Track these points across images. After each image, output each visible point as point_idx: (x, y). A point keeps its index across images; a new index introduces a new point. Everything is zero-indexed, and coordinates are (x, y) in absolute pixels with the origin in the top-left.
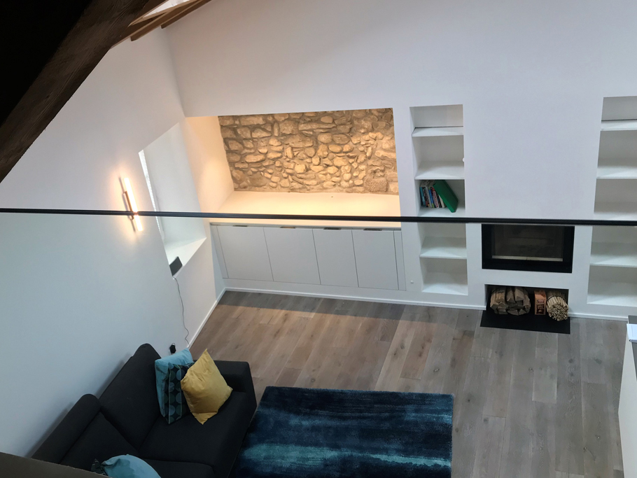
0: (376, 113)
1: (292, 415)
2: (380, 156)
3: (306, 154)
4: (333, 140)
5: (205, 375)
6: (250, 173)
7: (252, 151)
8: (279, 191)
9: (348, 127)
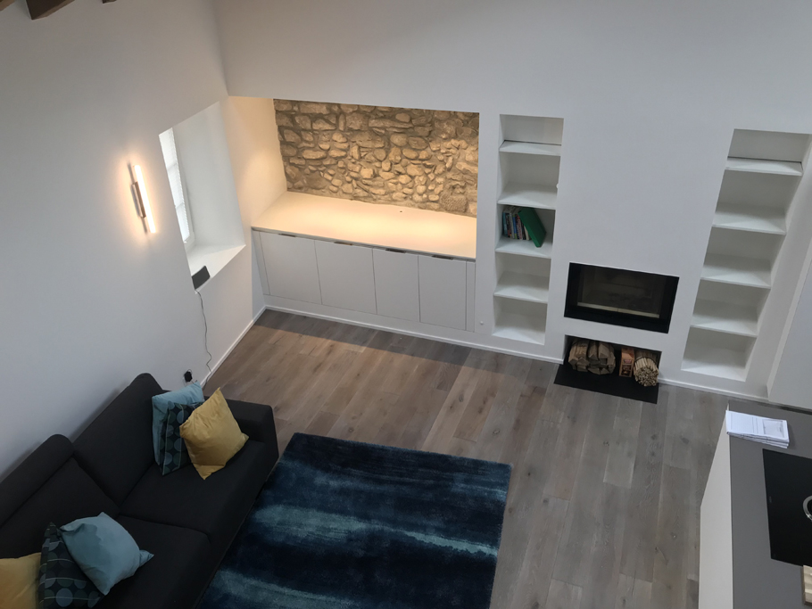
0: (461, 116)
1: (318, 472)
2: (462, 169)
3: (375, 156)
4: (408, 143)
5: (213, 421)
6: (307, 171)
7: (312, 145)
8: (340, 197)
9: (427, 129)
